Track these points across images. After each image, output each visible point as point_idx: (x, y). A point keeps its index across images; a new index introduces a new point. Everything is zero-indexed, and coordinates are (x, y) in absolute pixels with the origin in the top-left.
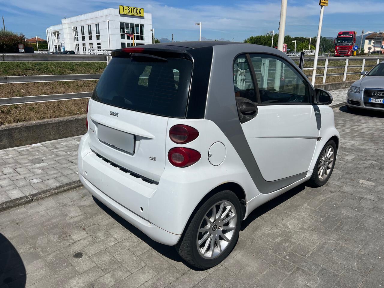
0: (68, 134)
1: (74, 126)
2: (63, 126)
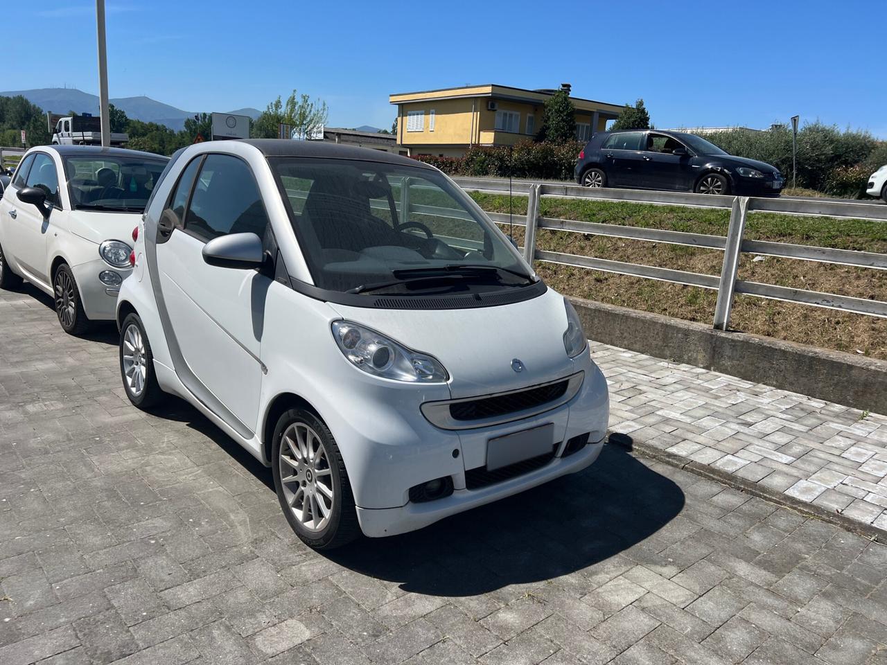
0: (605, 337)
1: (618, 326)
2: (601, 319)
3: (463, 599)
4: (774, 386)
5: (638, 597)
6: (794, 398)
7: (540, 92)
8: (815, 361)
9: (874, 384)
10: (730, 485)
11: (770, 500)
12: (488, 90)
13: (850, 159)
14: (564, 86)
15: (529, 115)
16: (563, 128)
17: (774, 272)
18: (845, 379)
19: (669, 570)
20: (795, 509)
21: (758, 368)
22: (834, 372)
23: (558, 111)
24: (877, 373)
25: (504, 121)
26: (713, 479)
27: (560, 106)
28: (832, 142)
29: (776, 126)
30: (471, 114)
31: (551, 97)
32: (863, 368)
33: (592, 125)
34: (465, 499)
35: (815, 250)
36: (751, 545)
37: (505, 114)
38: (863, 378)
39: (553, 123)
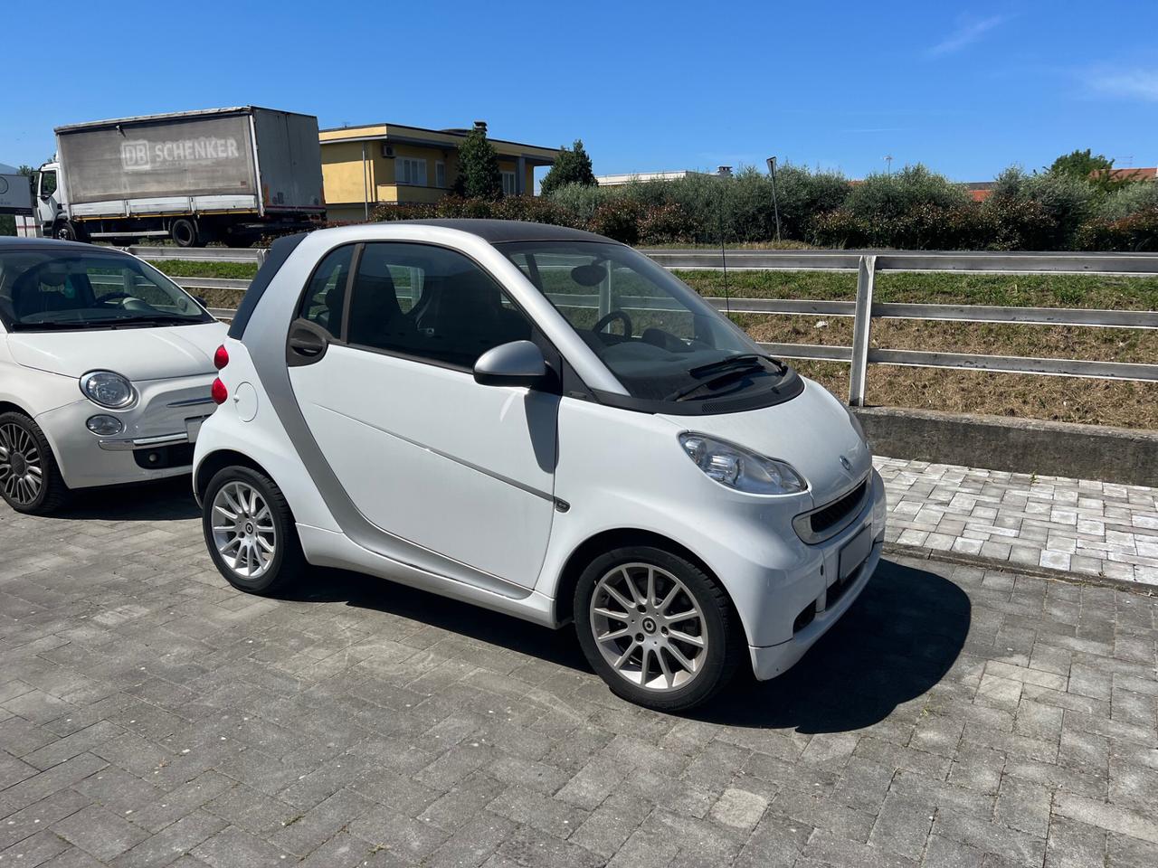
3: (870, 728)
4: (928, 461)
5: (1020, 691)
6: (957, 471)
7: (449, 133)
8: (969, 427)
9: (1034, 444)
10: (986, 567)
11: (1034, 575)
12: (383, 131)
13: (826, 205)
14: (478, 124)
15: (437, 162)
16: (485, 178)
17: (842, 338)
18: (1003, 443)
19: (1018, 659)
20: (1062, 579)
21: (908, 443)
22: (991, 438)
23: (476, 157)
24: (1035, 433)
25: (407, 172)
26: (967, 564)
27: (478, 151)
28: (805, 185)
29: (724, 168)
30: (362, 162)
31: (465, 139)
32: (1020, 429)
33: (518, 173)
34: (825, 620)
35: (953, 309)
36: (1060, 621)
37: (407, 163)
38: (1022, 439)
39: (471, 172)
